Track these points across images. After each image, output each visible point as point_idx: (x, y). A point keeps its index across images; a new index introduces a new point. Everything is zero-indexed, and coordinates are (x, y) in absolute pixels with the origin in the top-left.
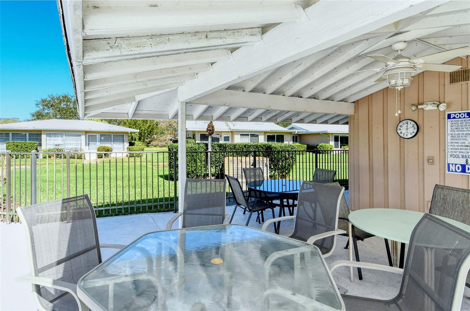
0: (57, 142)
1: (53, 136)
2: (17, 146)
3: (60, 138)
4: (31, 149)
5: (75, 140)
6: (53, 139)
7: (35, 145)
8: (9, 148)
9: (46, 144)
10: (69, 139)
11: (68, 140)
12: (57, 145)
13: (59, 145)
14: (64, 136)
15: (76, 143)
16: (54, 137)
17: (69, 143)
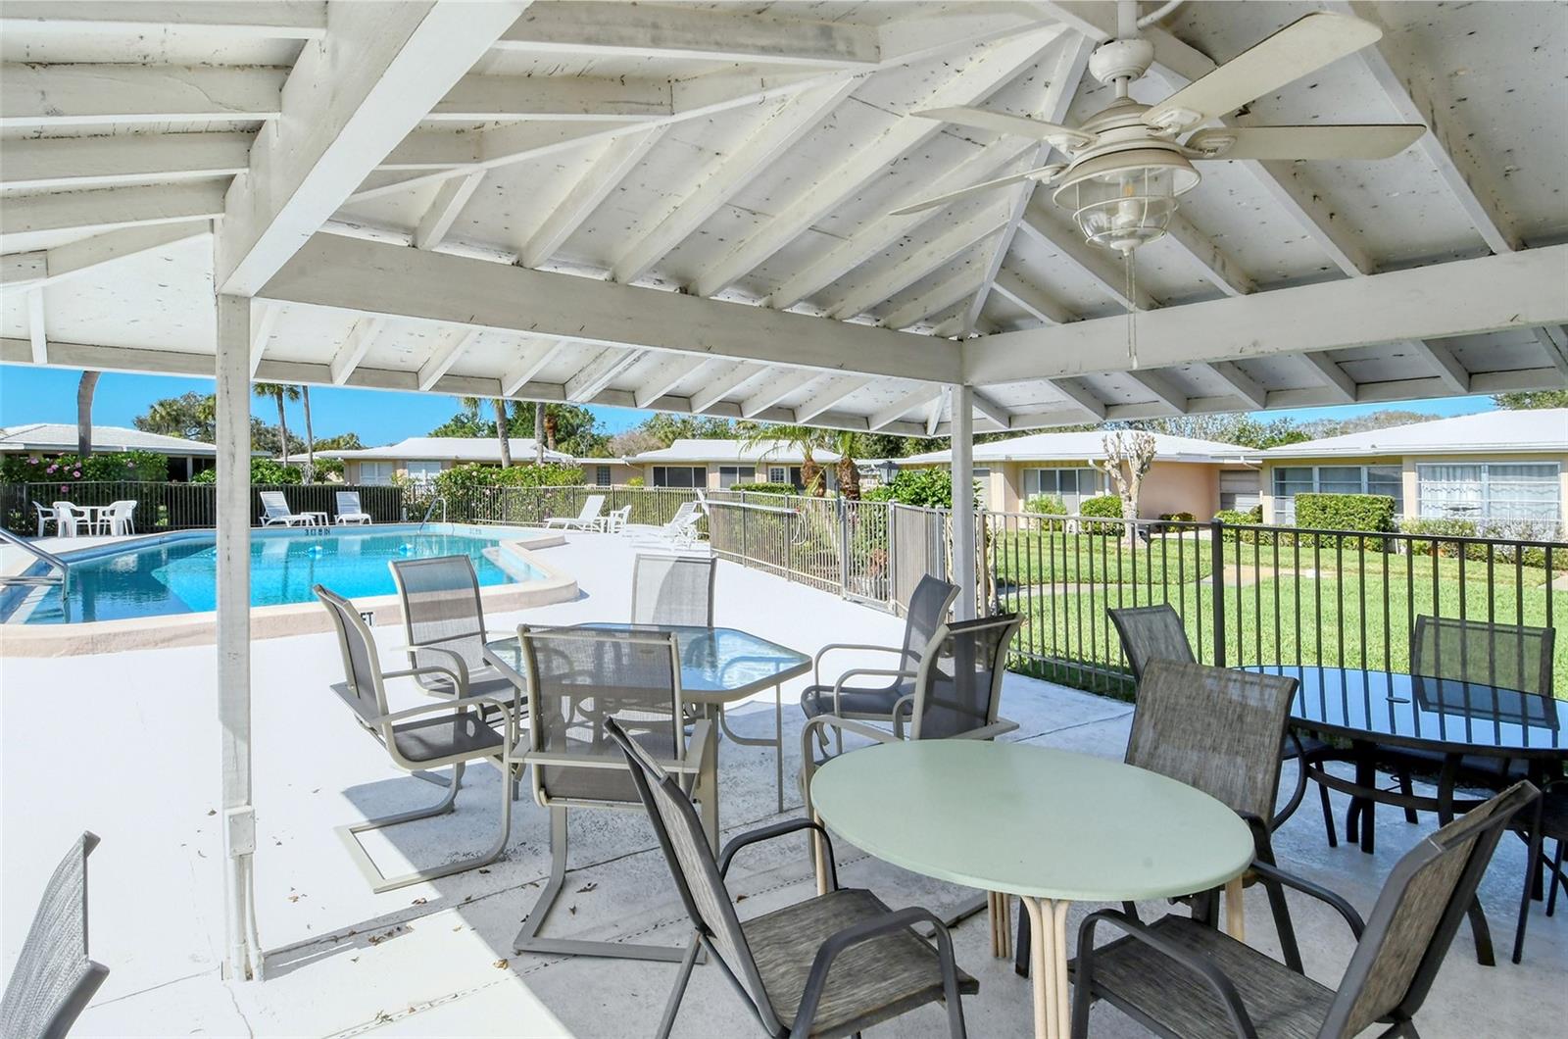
0: (1458, 499)
1: (1445, 475)
2: (1324, 509)
3: (1471, 481)
4: (1364, 520)
5: (1533, 489)
6: (1445, 486)
7: (1377, 506)
8: (1304, 513)
9: (1420, 503)
10: (1508, 487)
11: (1503, 490)
12: (1458, 510)
13: (1465, 509)
14: (1484, 476)
15: (1537, 504)
16: (1448, 480)
17: (1506, 503)
